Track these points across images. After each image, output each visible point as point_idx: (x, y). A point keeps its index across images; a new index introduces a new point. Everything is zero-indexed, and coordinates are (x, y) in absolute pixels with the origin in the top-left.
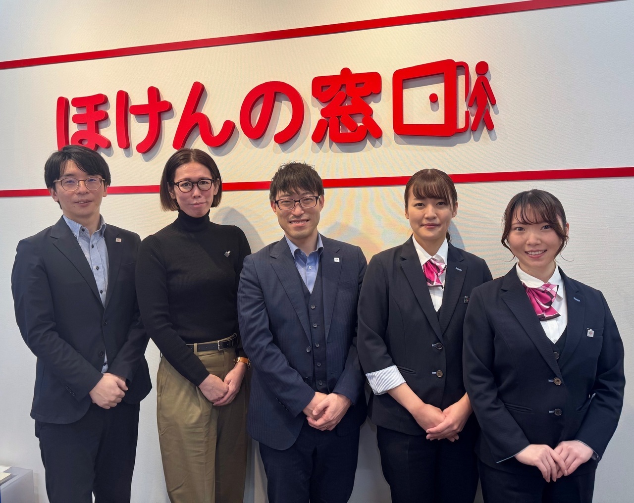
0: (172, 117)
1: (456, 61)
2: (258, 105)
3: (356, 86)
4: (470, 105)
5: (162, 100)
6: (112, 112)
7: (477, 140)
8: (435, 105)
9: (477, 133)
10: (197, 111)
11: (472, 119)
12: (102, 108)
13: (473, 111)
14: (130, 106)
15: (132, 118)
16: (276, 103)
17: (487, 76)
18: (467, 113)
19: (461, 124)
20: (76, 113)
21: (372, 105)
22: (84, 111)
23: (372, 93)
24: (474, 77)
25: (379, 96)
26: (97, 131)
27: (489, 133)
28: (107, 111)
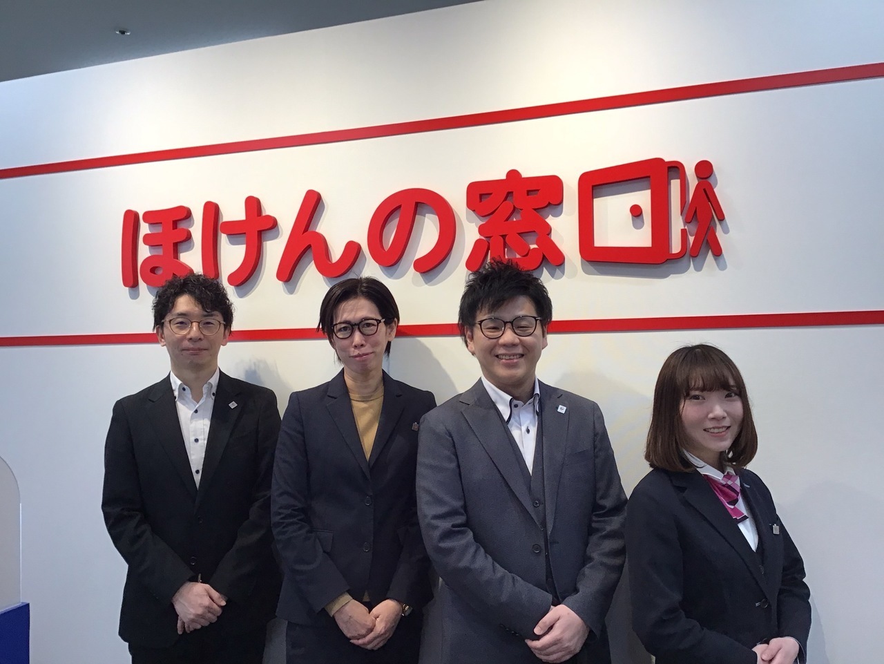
0: (276, 237)
1: (667, 159)
2: (392, 221)
3: (528, 195)
4: (687, 221)
5: (264, 214)
6: (196, 230)
7: (699, 268)
8: (638, 220)
9: (697, 259)
10: (311, 229)
11: (691, 239)
12: (182, 225)
13: (692, 228)
14: (220, 222)
15: (223, 238)
16: (417, 217)
17: (711, 180)
18: (684, 232)
19: (676, 247)
20: (148, 232)
21: (551, 220)
22: (159, 229)
23: (549, 204)
24: (693, 182)
25: (560, 207)
26: (176, 256)
27: (715, 260)
28: (190, 229)
